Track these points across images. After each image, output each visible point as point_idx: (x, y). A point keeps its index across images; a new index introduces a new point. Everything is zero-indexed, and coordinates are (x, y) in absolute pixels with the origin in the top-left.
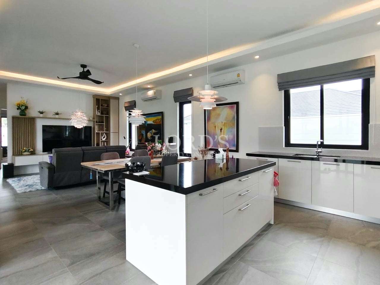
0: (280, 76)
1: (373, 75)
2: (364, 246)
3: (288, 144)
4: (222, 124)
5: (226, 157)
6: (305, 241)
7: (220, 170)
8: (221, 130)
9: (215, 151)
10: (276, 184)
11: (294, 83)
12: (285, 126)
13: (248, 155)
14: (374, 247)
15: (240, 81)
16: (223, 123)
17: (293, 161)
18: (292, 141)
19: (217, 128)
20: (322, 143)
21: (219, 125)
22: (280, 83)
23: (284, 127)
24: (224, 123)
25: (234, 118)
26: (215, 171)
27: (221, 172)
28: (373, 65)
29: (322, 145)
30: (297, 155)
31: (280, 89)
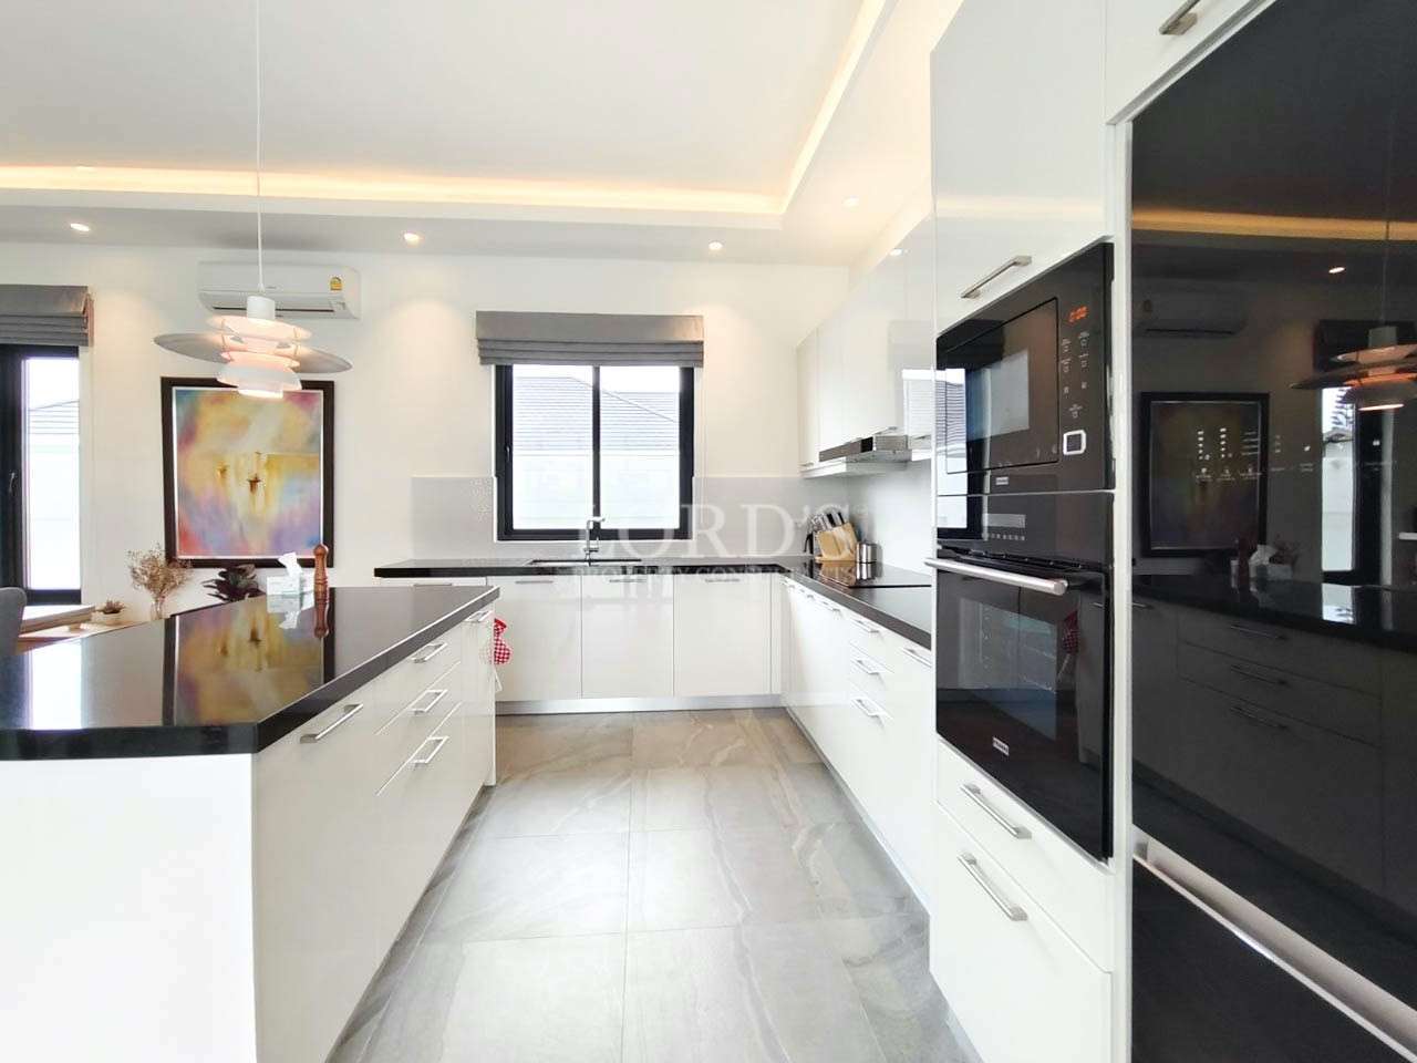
0: (484, 319)
1: (700, 362)
2: (709, 765)
3: (507, 531)
4: (259, 459)
5: (316, 587)
6: (592, 803)
7: (247, 645)
8: (254, 483)
9: (224, 570)
10: (501, 656)
11: (528, 347)
12: (497, 475)
13: (380, 573)
14: (725, 763)
15: (341, 307)
16: (264, 459)
17: (533, 582)
18: (519, 523)
19: (230, 473)
20: (597, 525)
21: (242, 461)
22: (486, 340)
23: (495, 479)
24: (269, 456)
25: (313, 439)
26: (224, 652)
27: (255, 651)
28: (700, 339)
29: (597, 533)
30: (535, 561)
31: (484, 360)
